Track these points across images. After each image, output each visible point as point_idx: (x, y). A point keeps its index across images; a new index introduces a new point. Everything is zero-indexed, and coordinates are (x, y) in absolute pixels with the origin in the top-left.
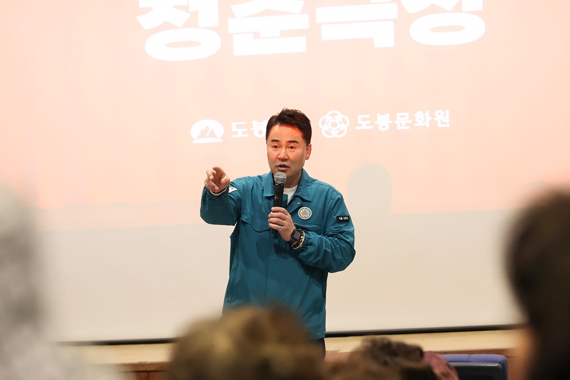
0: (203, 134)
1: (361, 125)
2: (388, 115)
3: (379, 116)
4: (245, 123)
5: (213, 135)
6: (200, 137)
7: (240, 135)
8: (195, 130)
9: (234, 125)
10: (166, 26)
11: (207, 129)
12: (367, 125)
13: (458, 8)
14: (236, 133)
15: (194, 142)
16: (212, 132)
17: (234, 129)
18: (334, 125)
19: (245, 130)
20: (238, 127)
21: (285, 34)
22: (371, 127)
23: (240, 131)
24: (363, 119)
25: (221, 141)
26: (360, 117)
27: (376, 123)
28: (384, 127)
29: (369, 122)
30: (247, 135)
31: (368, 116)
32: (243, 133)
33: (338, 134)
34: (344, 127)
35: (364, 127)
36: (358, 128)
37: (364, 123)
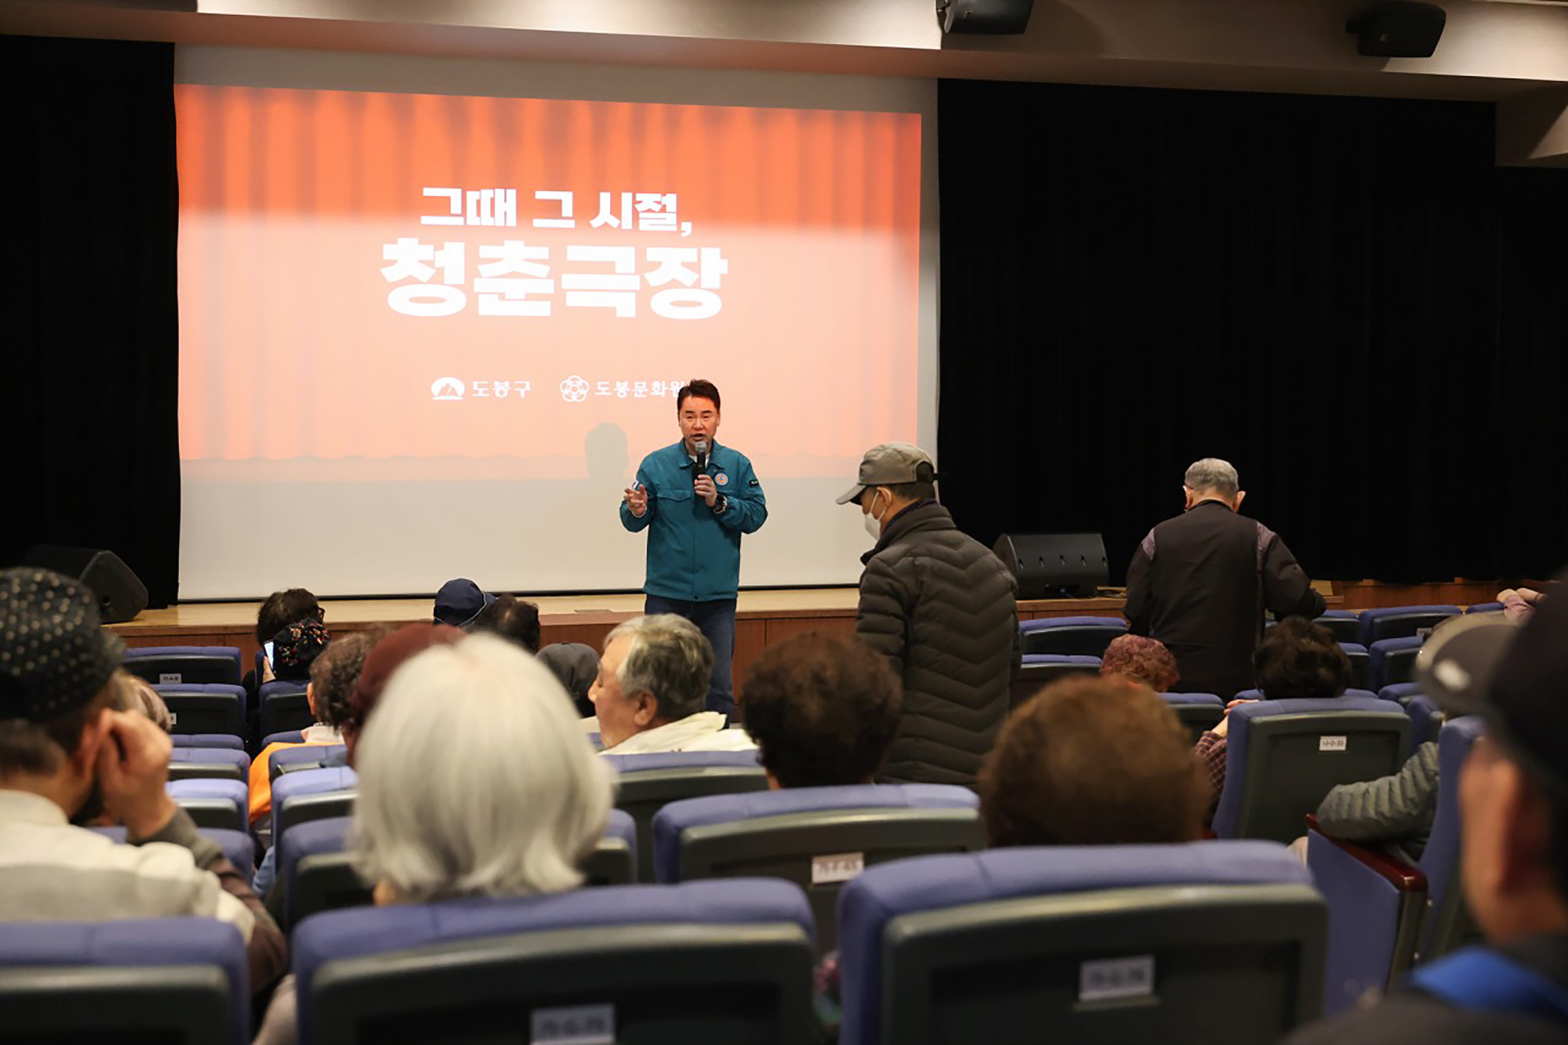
0: (443, 391)
1: (600, 391)
2: (626, 384)
3: (618, 383)
4: (486, 382)
5: (454, 392)
6: (439, 395)
7: (481, 394)
8: (436, 387)
9: (475, 384)
10: (410, 280)
11: (448, 385)
12: (607, 391)
13: (697, 285)
14: (477, 392)
15: (435, 399)
16: (453, 389)
17: (475, 387)
18: (574, 389)
19: (486, 389)
20: (480, 386)
21: (530, 297)
22: (609, 394)
23: (481, 390)
24: (603, 386)
25: (461, 398)
26: (599, 383)
27: (615, 389)
28: (622, 394)
29: (607, 388)
30: (487, 395)
31: (607, 383)
32: (485, 392)
33: (578, 398)
34: (584, 392)
35: (603, 393)
36: (597, 394)
37: (603, 389)
